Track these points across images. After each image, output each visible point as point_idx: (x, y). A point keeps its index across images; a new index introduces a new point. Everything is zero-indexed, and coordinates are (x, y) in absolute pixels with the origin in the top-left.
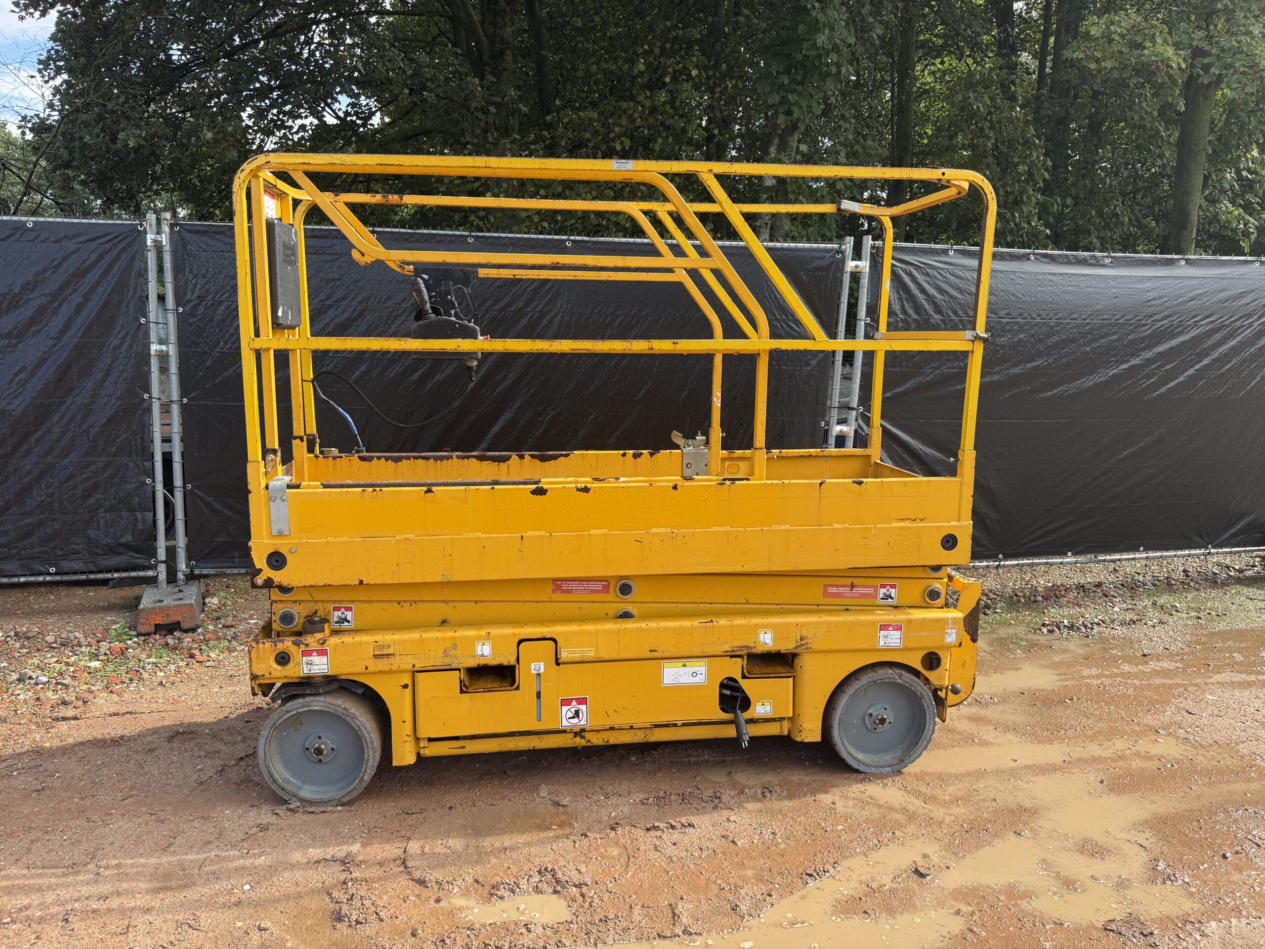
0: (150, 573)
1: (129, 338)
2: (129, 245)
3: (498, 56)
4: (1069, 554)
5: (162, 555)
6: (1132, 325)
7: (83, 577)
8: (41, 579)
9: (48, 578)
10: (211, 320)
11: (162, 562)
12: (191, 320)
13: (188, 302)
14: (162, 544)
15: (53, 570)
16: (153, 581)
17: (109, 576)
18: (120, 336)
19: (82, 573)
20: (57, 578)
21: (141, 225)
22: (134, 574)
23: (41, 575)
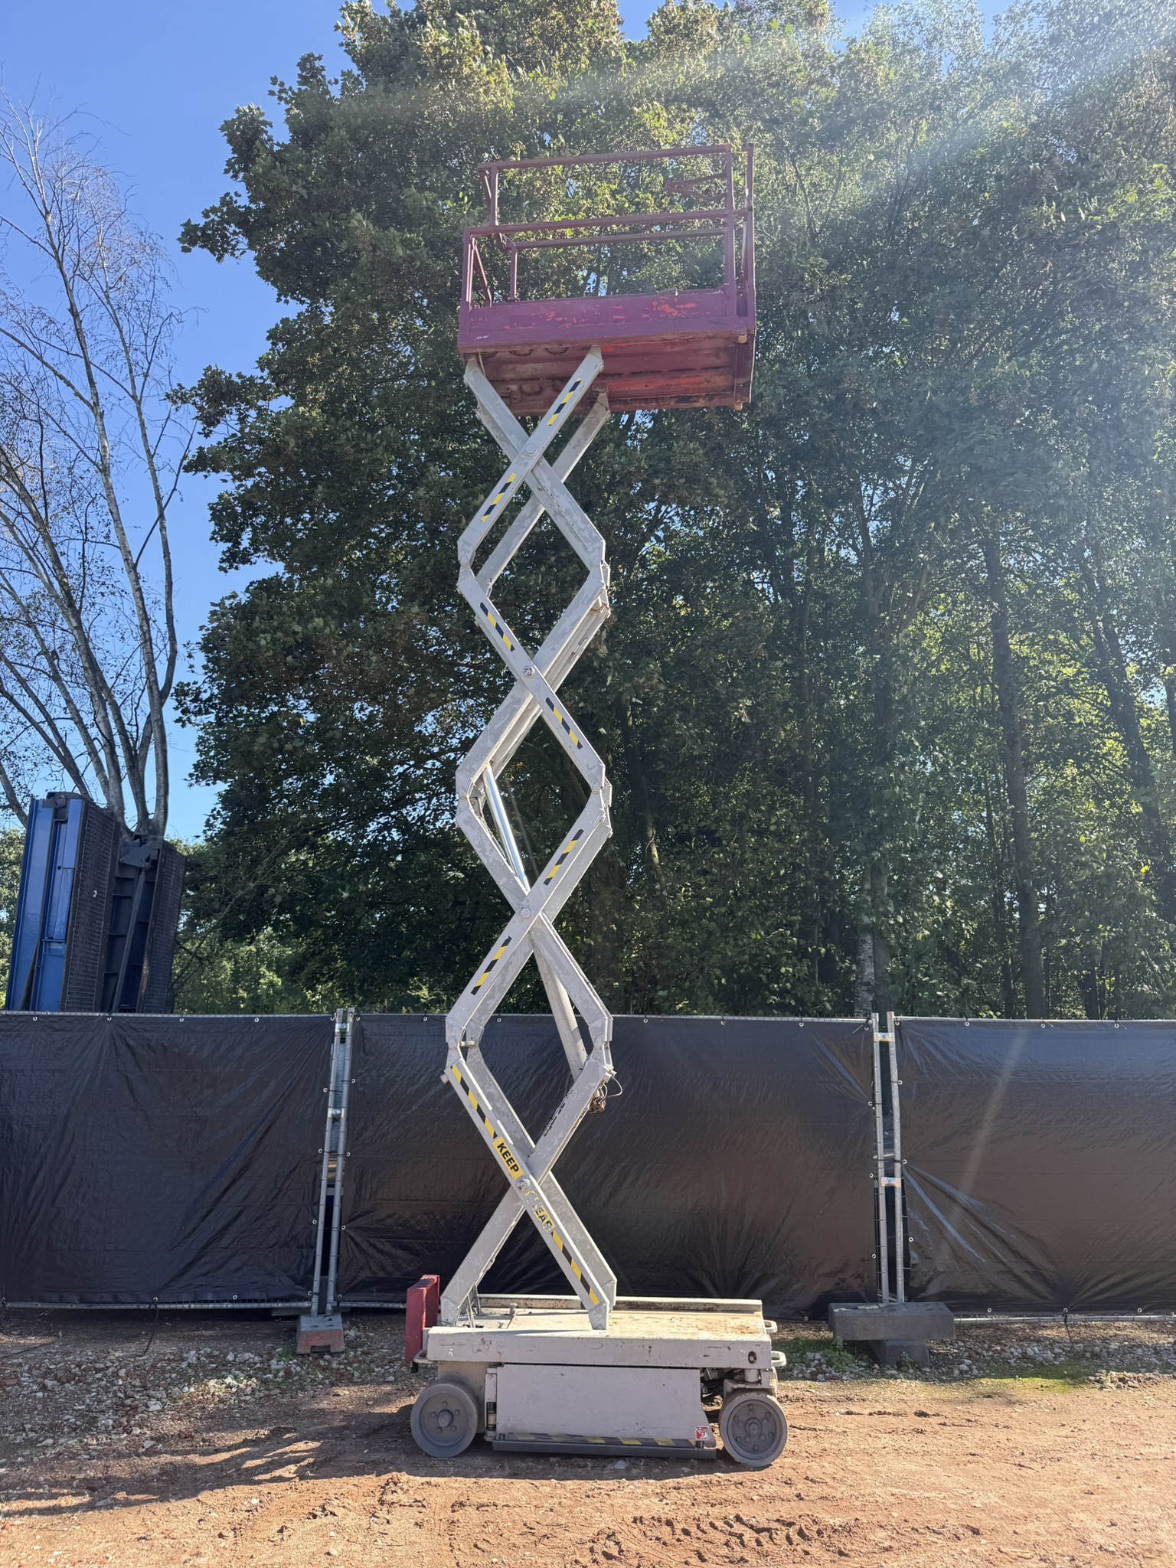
0: (306, 1304)
1: (314, 1104)
5: (317, 1286)
7: (255, 1306)
8: (224, 1306)
9: (230, 1306)
10: (375, 1088)
11: (316, 1294)
12: (361, 1089)
13: (360, 1074)
14: (317, 1276)
15: (234, 1297)
16: (307, 1311)
17: (275, 1305)
18: (306, 1104)
19: (256, 1301)
20: (236, 1306)
21: (332, 1018)
22: (294, 1304)
23: (225, 1301)
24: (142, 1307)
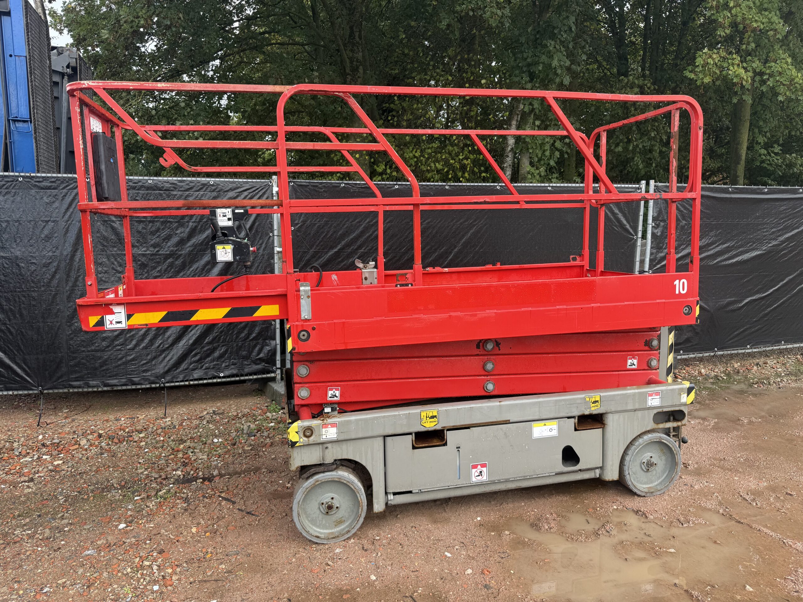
0: (273, 375)
1: (265, 243)
2: (264, 193)
3: (355, 70)
4: (748, 347)
5: (278, 364)
6: (773, 223)
7: (237, 379)
8: (215, 381)
9: (219, 380)
10: (310, 234)
11: (279, 368)
12: (299, 234)
13: (297, 224)
14: (278, 357)
15: (222, 375)
16: (273, 379)
17: (251, 377)
18: (259, 244)
19: (237, 376)
20: (224, 380)
21: (271, 182)
22: (264, 376)
23: (215, 377)
24: (153, 386)
